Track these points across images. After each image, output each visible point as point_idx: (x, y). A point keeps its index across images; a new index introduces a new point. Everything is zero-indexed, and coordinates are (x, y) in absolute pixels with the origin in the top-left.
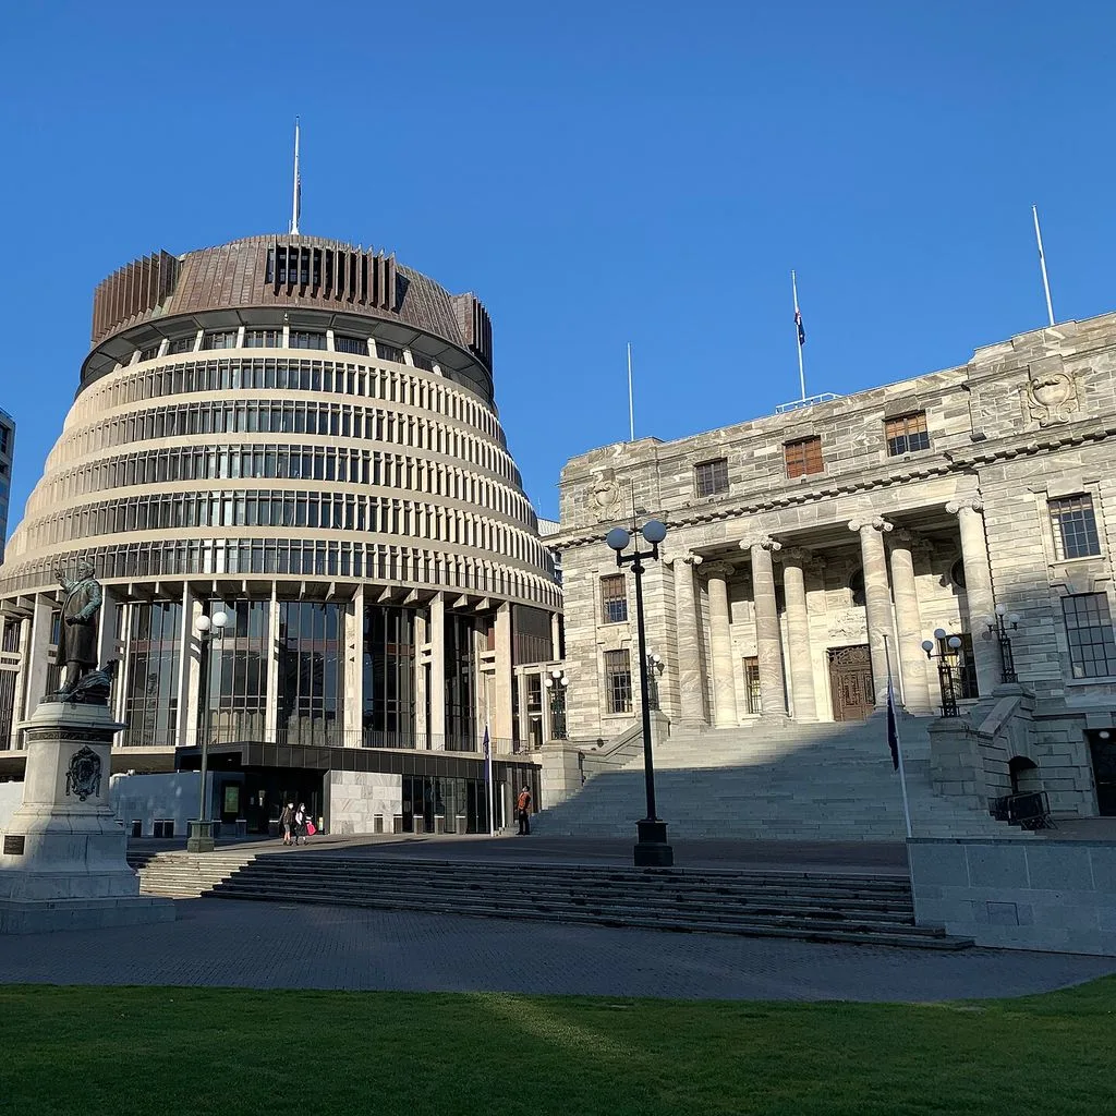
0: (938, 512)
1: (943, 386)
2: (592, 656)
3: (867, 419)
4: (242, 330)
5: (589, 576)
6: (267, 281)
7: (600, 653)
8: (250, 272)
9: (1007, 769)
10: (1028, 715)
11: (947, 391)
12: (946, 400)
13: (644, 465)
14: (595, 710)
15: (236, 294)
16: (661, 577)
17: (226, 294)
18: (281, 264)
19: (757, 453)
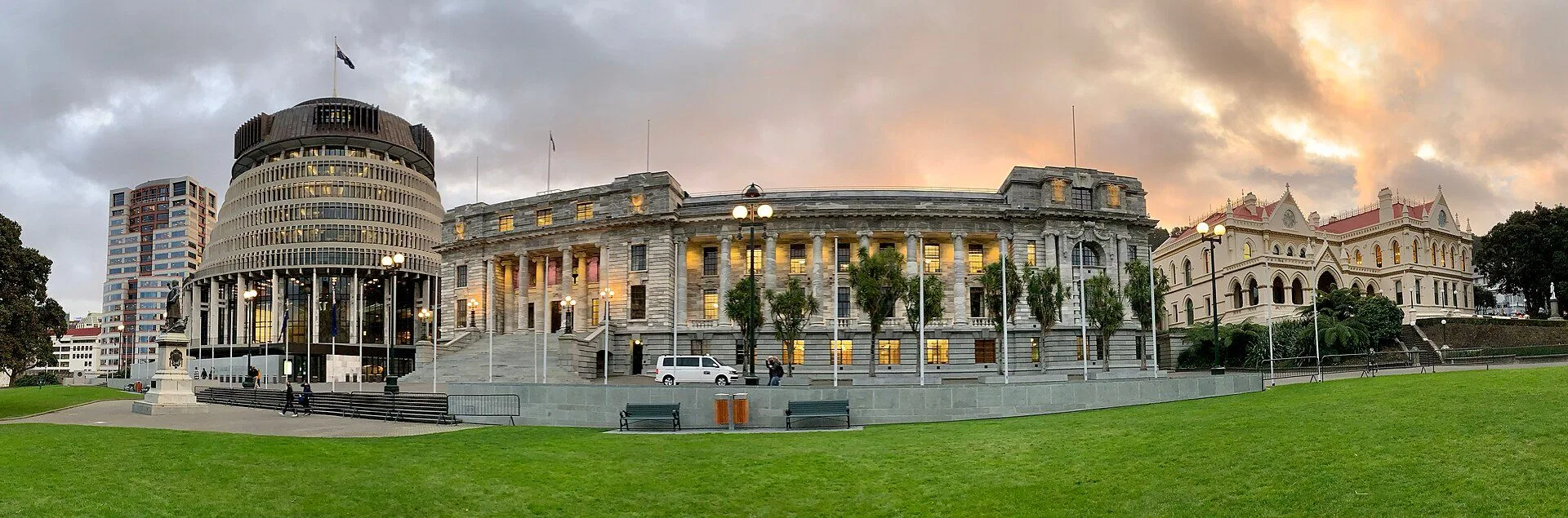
0: (593, 246)
1: (601, 192)
2: (452, 302)
3: (571, 203)
4: (302, 149)
5: (453, 265)
6: (314, 123)
7: (456, 301)
8: (305, 120)
9: (595, 355)
10: (613, 334)
11: (602, 195)
12: (601, 198)
13: (478, 215)
14: (452, 327)
15: (298, 132)
16: (481, 267)
17: (294, 132)
18: (320, 114)
19: (526, 213)
